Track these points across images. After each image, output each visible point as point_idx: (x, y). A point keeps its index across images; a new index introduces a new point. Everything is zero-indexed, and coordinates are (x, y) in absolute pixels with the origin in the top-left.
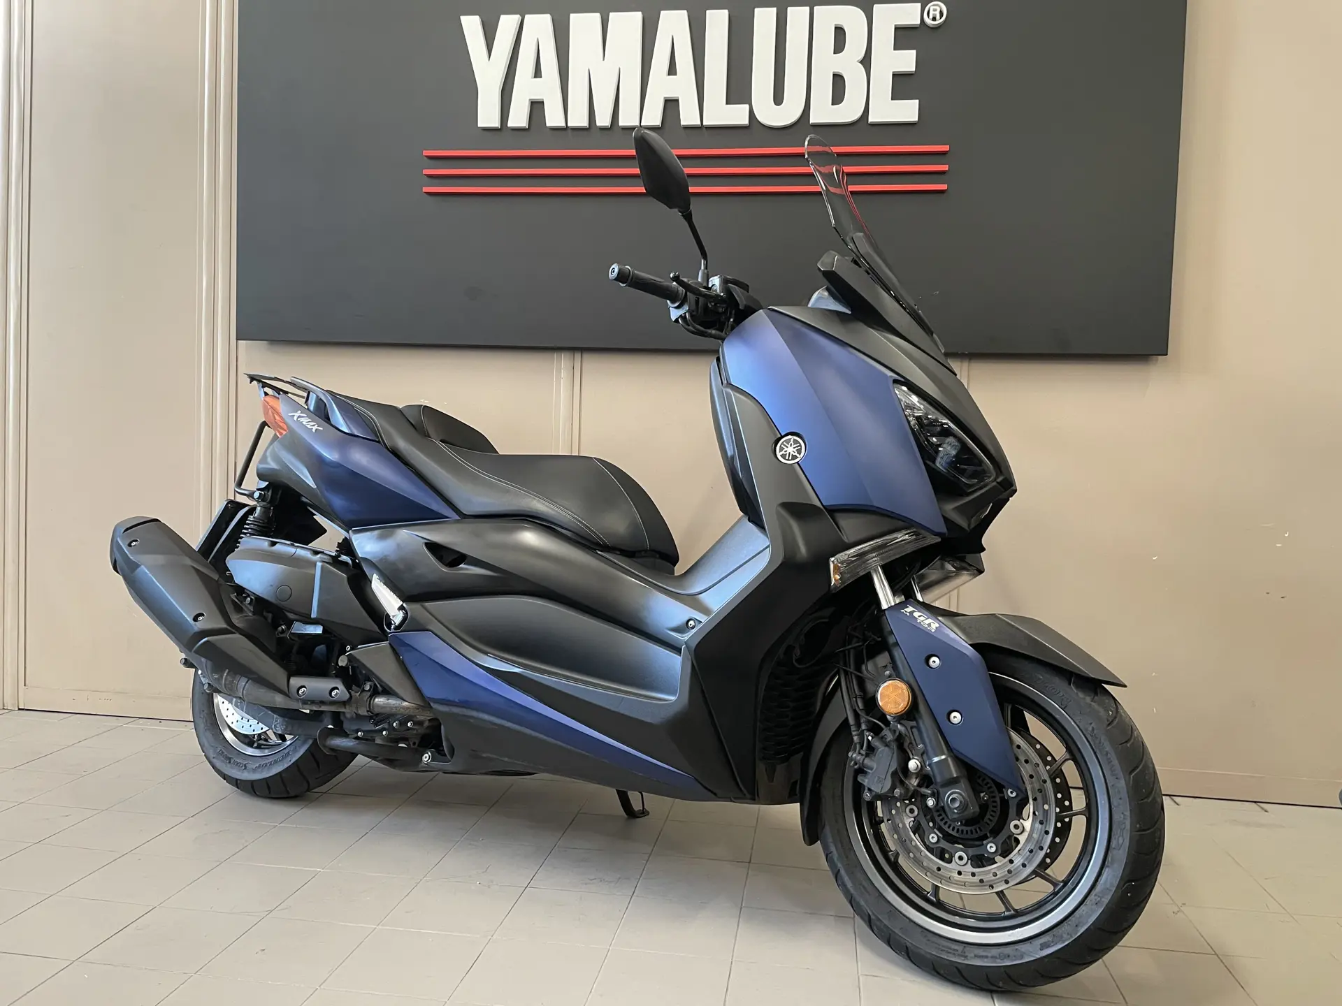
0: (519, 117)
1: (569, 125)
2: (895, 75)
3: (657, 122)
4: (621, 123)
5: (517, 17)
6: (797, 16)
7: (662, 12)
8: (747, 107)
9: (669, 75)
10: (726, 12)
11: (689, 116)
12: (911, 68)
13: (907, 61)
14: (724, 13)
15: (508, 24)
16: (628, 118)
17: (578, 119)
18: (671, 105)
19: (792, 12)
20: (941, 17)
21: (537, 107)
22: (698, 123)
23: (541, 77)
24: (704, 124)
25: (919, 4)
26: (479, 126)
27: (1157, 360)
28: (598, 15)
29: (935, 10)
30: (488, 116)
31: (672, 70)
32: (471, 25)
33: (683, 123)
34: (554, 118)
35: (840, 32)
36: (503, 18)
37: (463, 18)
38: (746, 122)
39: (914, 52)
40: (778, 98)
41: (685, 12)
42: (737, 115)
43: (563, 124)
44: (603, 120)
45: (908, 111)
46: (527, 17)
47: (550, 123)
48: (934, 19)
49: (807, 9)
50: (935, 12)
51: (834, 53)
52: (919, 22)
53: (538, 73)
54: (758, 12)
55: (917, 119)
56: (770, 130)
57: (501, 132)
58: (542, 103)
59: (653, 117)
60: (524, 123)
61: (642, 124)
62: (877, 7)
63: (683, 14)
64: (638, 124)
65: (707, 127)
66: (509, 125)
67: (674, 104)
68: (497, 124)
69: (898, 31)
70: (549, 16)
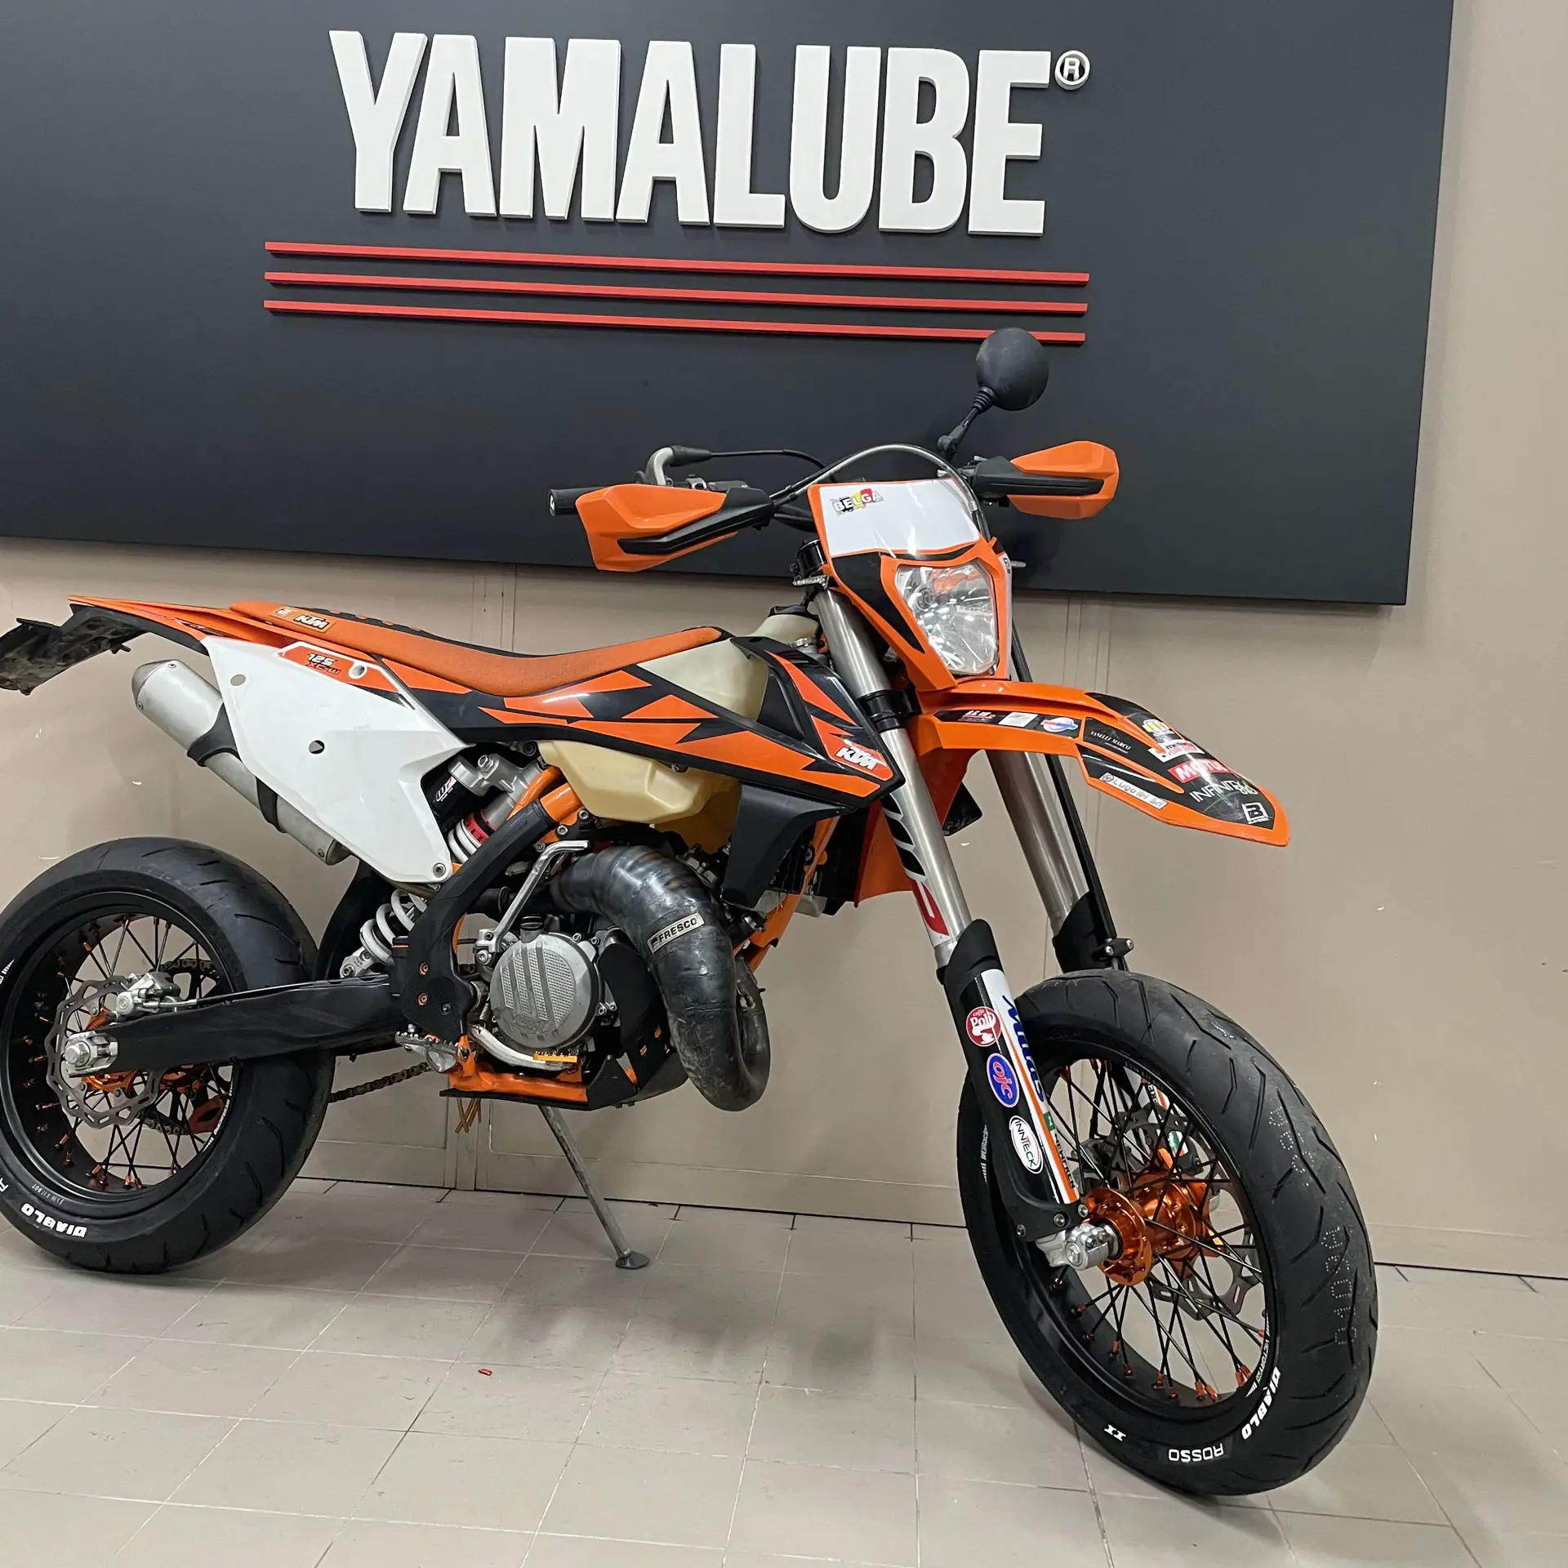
0: (421, 197)
1: (502, 212)
2: (1010, 161)
3: (642, 215)
4: (585, 214)
5: (421, 38)
6: (862, 60)
7: (652, 44)
8: (782, 197)
9: (661, 142)
10: (751, 49)
11: (691, 208)
12: (1035, 152)
13: (1028, 140)
14: (750, 50)
15: (405, 47)
16: (596, 206)
17: (518, 204)
18: (664, 188)
19: (851, 50)
20: (1080, 78)
21: (450, 180)
22: (706, 219)
23: (458, 135)
24: (715, 222)
25: (1049, 53)
26: (357, 206)
27: (1390, 612)
28: (551, 41)
29: (1072, 64)
30: (371, 192)
31: (666, 135)
32: (347, 47)
33: (683, 217)
34: (477, 200)
35: (927, 89)
36: (397, 35)
37: (332, 33)
38: (779, 221)
39: (1040, 126)
40: (831, 188)
41: (688, 45)
42: (767, 211)
43: (492, 211)
44: (556, 206)
45: (1028, 217)
46: (437, 37)
47: (471, 207)
48: (1071, 77)
49: (878, 50)
50: (1072, 67)
51: (918, 123)
52: (1046, 80)
53: (452, 129)
54: (801, 50)
55: (1041, 231)
56: (817, 236)
57: (393, 218)
58: (460, 174)
59: (636, 207)
60: (429, 206)
61: (617, 217)
62: (984, 54)
63: (686, 47)
64: (610, 216)
65: (718, 227)
66: (406, 207)
67: (669, 187)
68: (385, 205)
69: (1015, 93)
70: (470, 40)
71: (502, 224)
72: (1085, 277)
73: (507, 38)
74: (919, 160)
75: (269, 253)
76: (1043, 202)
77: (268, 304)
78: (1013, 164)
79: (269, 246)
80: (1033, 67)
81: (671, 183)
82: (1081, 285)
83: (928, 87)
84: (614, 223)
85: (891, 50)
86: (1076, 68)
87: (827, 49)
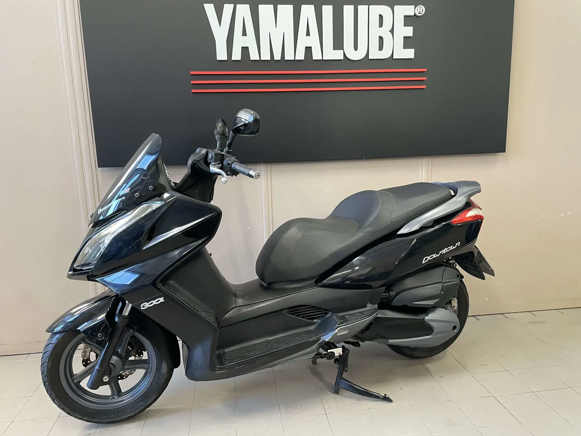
0: (237, 55)
1: (261, 59)
2: (405, 38)
3: (303, 58)
4: (286, 58)
5: (233, 5)
6: (363, 9)
7: (303, 6)
8: (343, 51)
9: (306, 36)
10: (331, 6)
11: (317, 55)
12: (411, 35)
13: (409, 31)
14: (330, 8)
15: (228, 8)
16: (289, 56)
17: (266, 56)
18: (308, 50)
19: (359, 7)
20: (422, 13)
21: (245, 50)
23: (246, 36)
25: (413, 7)
26: (218, 59)
27: (500, 154)
28: (272, 6)
29: (420, 9)
30: (221, 55)
31: (308, 34)
32: (210, 9)
33: (314, 59)
34: (254, 56)
35: (381, 17)
36: (225, 5)
37: (204, 4)
39: (412, 27)
40: (356, 48)
41: (313, 6)
42: (338, 55)
43: (259, 59)
44: (277, 57)
45: (410, 54)
46: (237, 5)
47: (252, 58)
48: (419, 13)
49: (367, 6)
50: (420, 10)
51: (379, 27)
52: (414, 14)
53: (244, 33)
54: (345, 7)
55: (413, 57)
56: (351, 61)
57: (229, 62)
58: (248, 48)
59: (301, 56)
60: (239, 58)
61: (296, 59)
62: (396, 7)
64: (294, 59)
65: (324, 60)
66: (233, 59)
67: (310, 48)
68: (226, 59)
69: (405, 17)
70: (248, 5)
71: (261, 62)
72: (425, 70)
73: (259, 5)
74: (380, 38)
75: (191, 75)
77: (193, 91)
79: (192, 73)
80: (410, 10)
81: (311, 47)
82: (423, 72)
83: (380, 17)
84: (294, 60)
85: (370, 6)
86: (421, 10)
87: (353, 6)
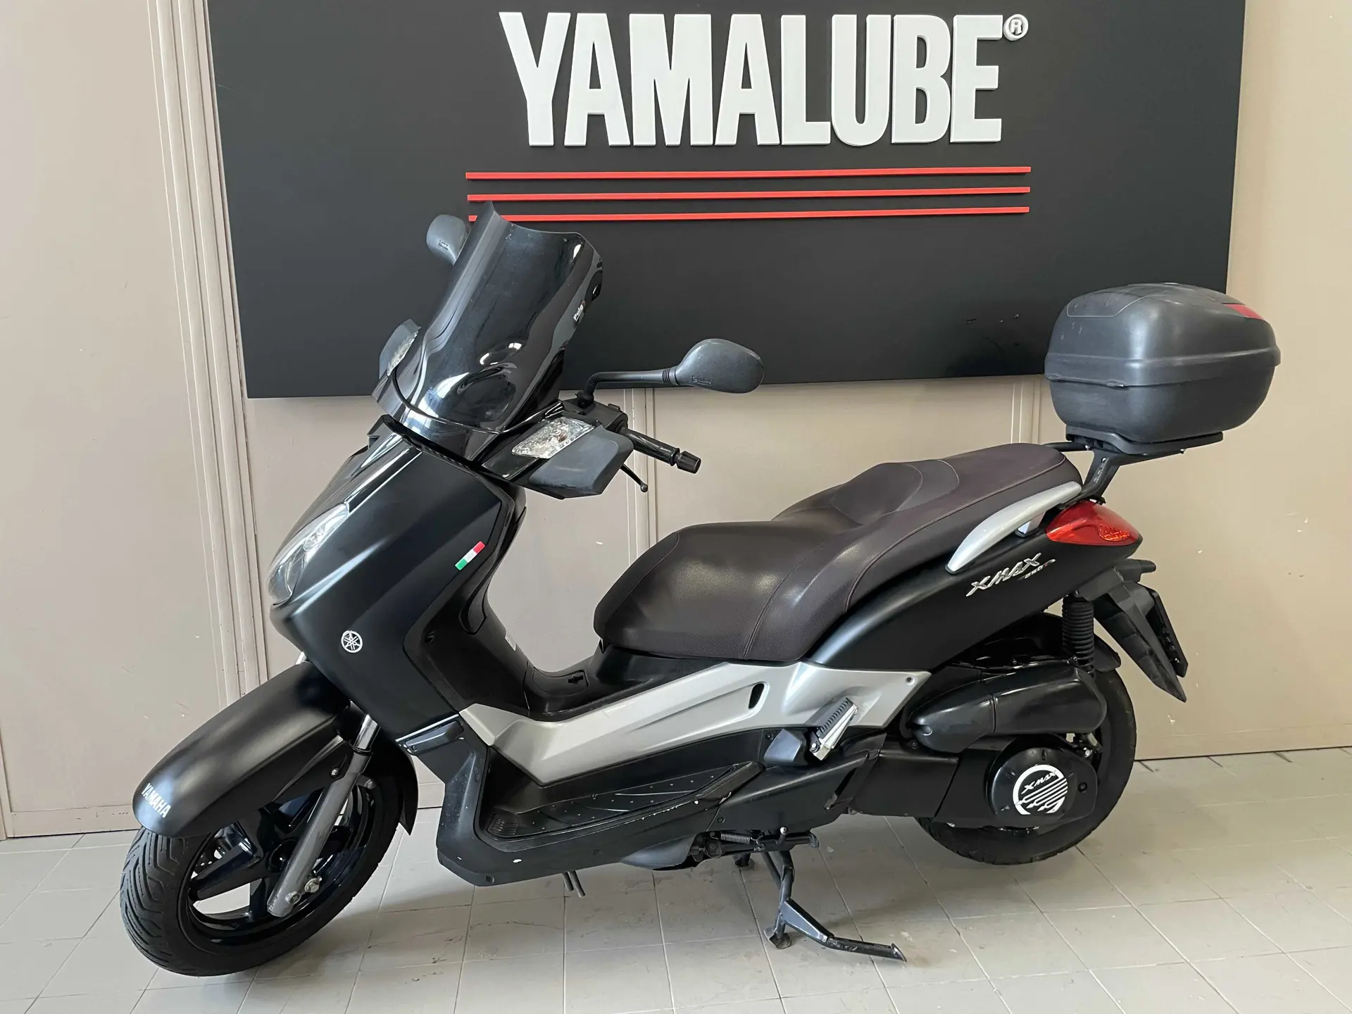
0: (576, 135)
1: (635, 143)
2: (978, 91)
3: (734, 142)
4: (693, 142)
5: (568, 15)
6: (877, 23)
7: (734, 17)
8: (829, 123)
9: (743, 87)
10: (804, 17)
11: (766, 135)
12: (994, 85)
13: (990, 77)
14: (802, 19)
15: (556, 23)
16: (701, 137)
17: (645, 137)
18: (747, 122)
19: (871, 19)
21: (596, 123)
22: (778, 142)
23: (599, 87)
24: (783, 144)
25: (1002, 16)
26: (532, 142)
28: (662, 16)
29: (1016, 24)
30: (540, 133)
31: (746, 83)
32: (513, 24)
34: (617, 135)
35: (921, 42)
36: (551, 15)
37: (502, 15)
38: (829, 142)
39: (997, 68)
40: (860, 117)
41: (759, 16)
42: (817, 134)
43: (628, 143)
44: (672, 137)
45: (991, 130)
46: (579, 15)
47: (612, 141)
48: (1014, 33)
49: (889, 16)
50: (1016, 26)
52: (1001, 36)
53: (595, 83)
54: (836, 19)
55: (999, 139)
56: (851, 150)
57: (558, 152)
58: (602, 116)
59: (728, 135)
60: (582, 141)
61: (717, 143)
62: (959, 19)
63: (756, 19)
64: (711, 142)
65: (785, 146)
66: (567, 142)
67: (750, 118)
68: (552, 143)
69: (980, 43)
70: (604, 15)
71: (633, 150)
72: (1028, 169)
74: (921, 95)
75: (469, 181)
76: (1000, 120)
78: (979, 92)
79: (469, 175)
80: (991, 26)
82: (1024, 174)
84: (713, 145)
85: (897, 17)
87: (852, 19)
